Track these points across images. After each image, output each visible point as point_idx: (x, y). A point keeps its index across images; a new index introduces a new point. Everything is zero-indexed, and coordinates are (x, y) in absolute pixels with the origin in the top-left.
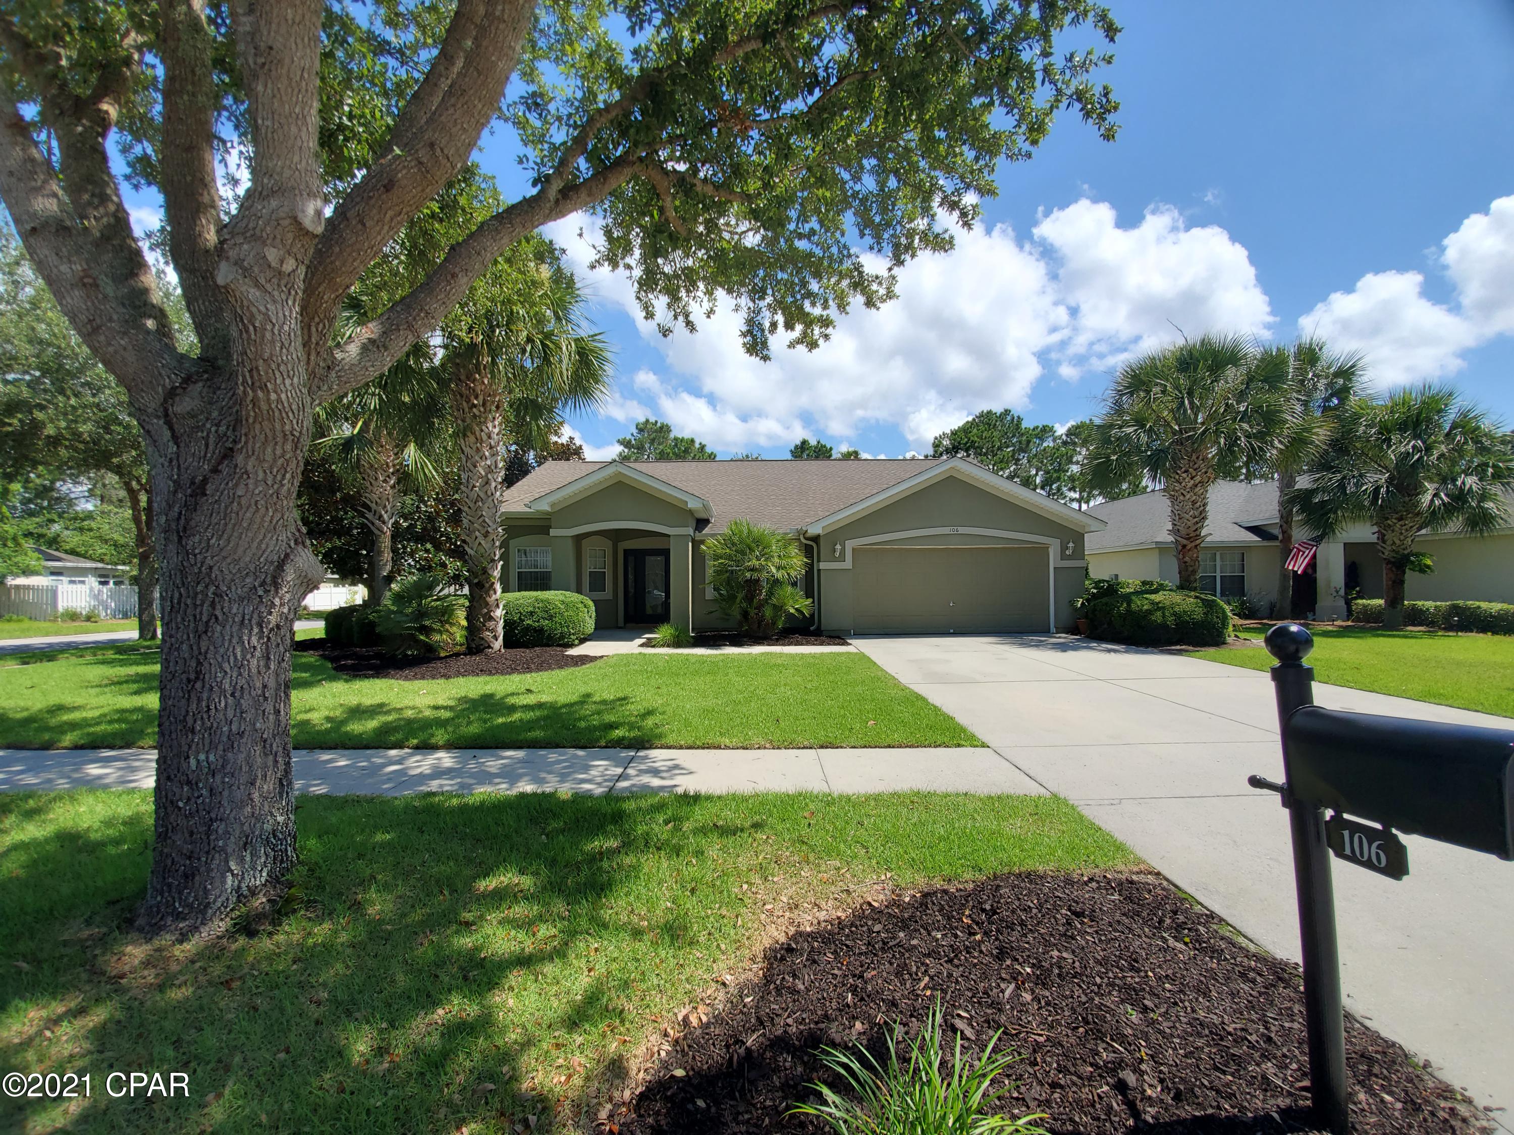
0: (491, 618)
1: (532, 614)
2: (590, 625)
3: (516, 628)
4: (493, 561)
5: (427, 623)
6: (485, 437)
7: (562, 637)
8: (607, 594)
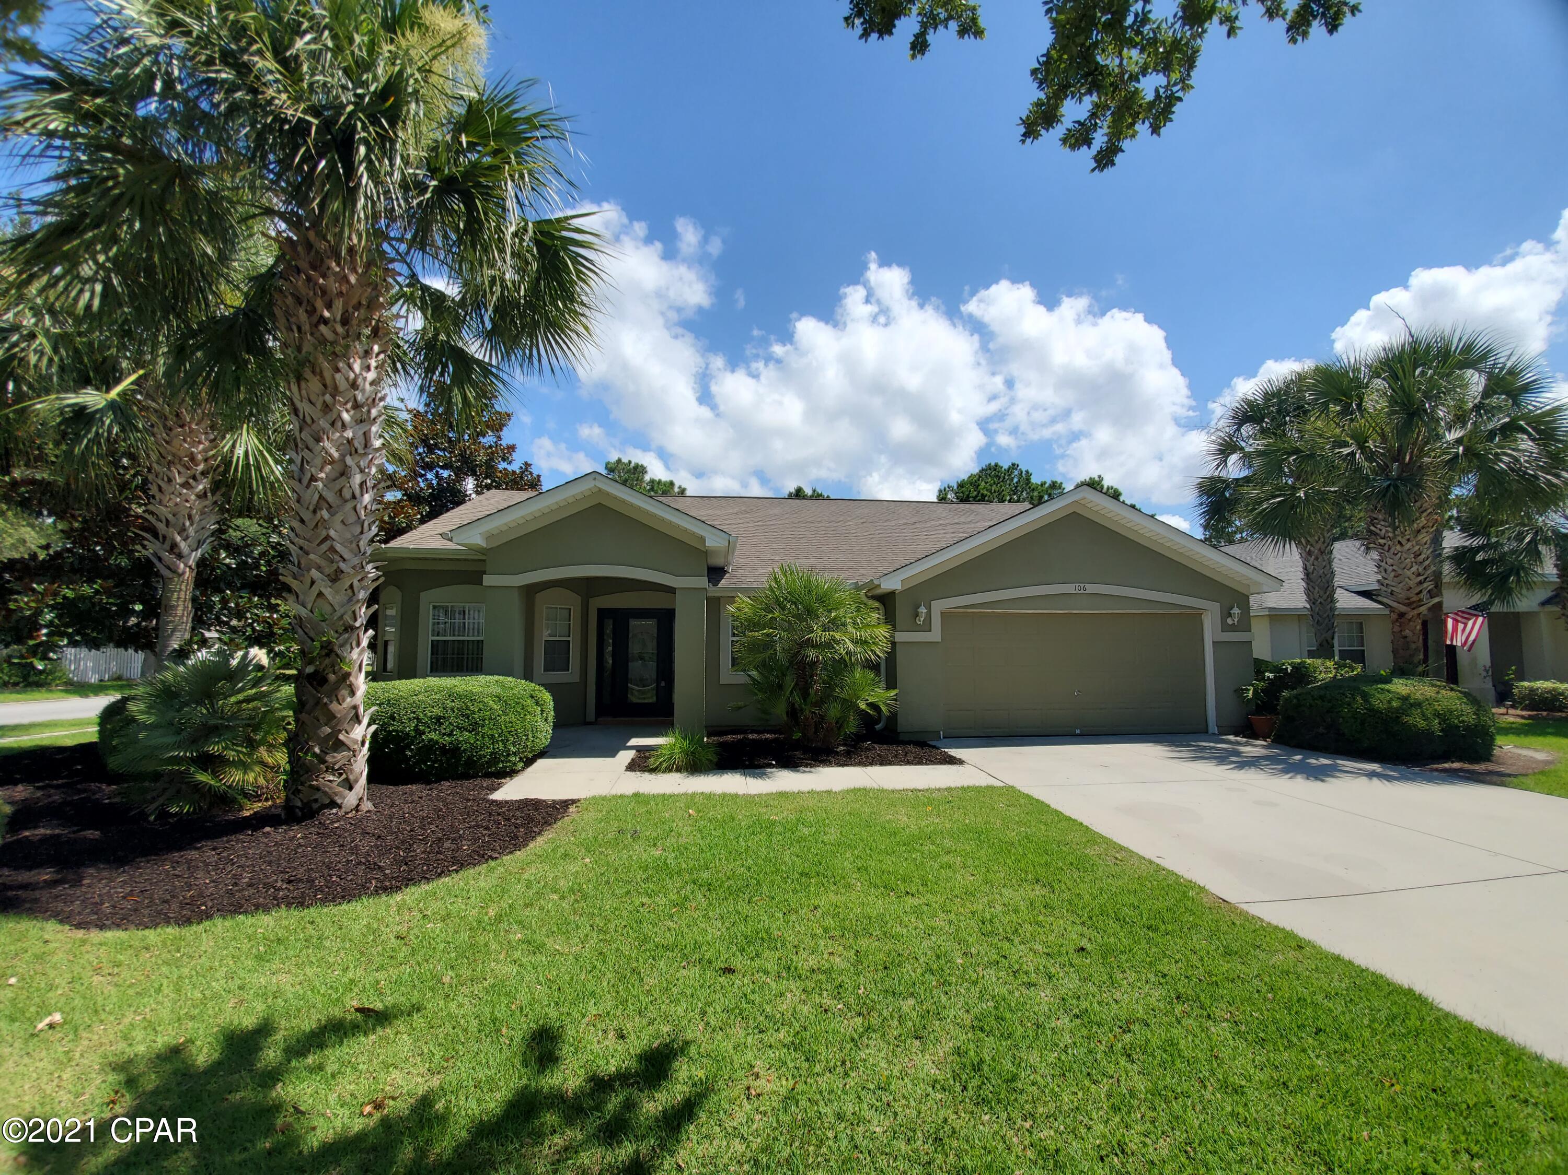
0: (339, 745)
1: (438, 720)
2: (545, 732)
3: (408, 747)
4: (350, 629)
5: (214, 749)
6: (343, 385)
7: (495, 758)
8: (572, 675)
